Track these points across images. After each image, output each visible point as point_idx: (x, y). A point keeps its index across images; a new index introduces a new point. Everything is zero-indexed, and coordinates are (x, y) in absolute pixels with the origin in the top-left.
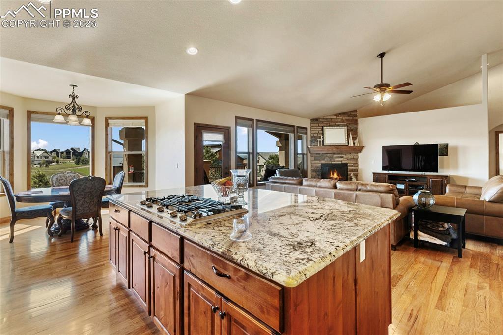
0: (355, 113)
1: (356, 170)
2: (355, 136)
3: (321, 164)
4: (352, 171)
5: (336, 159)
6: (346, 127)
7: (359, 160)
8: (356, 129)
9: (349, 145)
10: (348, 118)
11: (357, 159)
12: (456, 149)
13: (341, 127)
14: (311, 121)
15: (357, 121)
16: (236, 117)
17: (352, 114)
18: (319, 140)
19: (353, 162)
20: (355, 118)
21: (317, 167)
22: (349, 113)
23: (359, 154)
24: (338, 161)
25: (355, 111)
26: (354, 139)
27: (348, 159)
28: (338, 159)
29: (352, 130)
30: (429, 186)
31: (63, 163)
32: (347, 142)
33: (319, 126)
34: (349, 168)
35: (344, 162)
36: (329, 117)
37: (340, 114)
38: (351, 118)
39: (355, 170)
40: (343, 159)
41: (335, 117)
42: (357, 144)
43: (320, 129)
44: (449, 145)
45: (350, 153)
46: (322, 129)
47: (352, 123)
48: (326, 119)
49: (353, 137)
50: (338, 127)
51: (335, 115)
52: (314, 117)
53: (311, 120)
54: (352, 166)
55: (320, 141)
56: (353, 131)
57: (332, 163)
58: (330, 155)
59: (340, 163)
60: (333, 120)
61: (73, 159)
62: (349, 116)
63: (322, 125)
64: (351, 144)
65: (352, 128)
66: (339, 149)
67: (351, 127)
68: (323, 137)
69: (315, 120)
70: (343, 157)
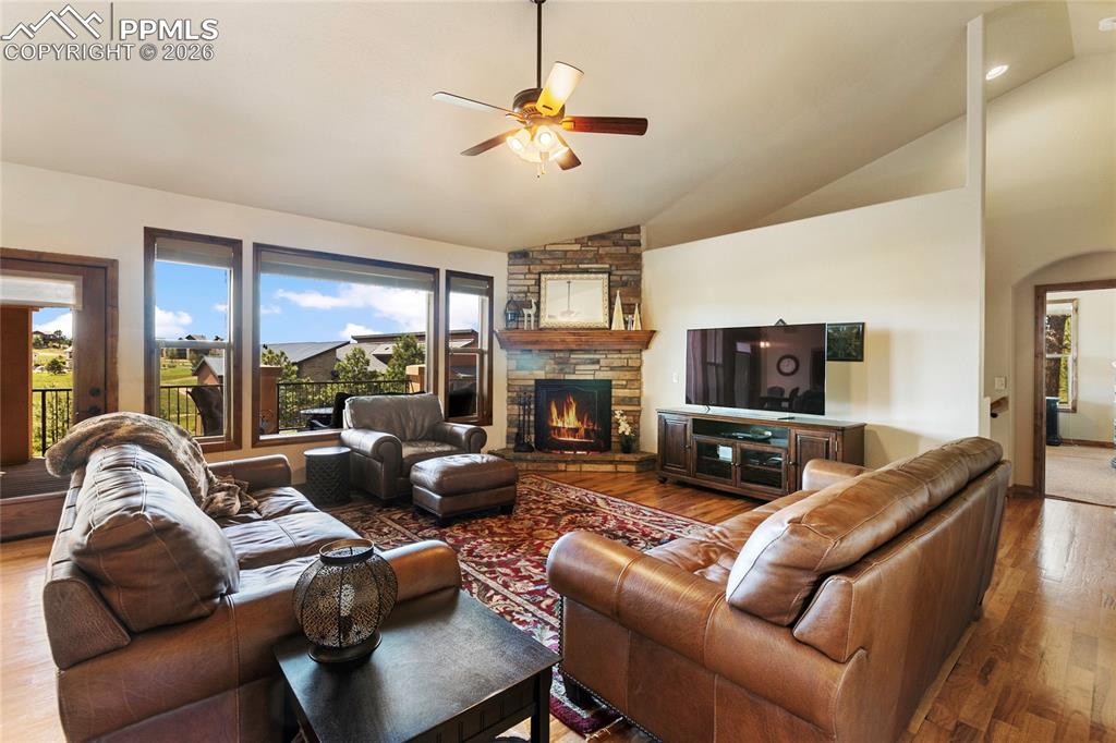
0: (635, 237)
1: (636, 401)
2: (632, 300)
3: (536, 381)
4: (623, 401)
5: (578, 367)
6: (606, 276)
7: (643, 369)
8: (638, 281)
9: (613, 329)
10: (613, 250)
11: (638, 369)
12: (885, 338)
13: (593, 276)
14: (510, 258)
15: (639, 257)
16: (147, 230)
17: (627, 236)
18: (526, 311)
19: (628, 375)
20: (633, 250)
21: (524, 389)
22: (618, 236)
23: (645, 354)
24: (585, 373)
25: (636, 230)
26: (628, 309)
27: (612, 369)
28: (582, 367)
29: (624, 284)
30: (793, 457)
31: (170, 367)
32: (607, 318)
33: (530, 272)
34: (616, 392)
35: (601, 375)
36: (561, 247)
37: (591, 238)
38: (623, 250)
39: (631, 398)
40: (597, 367)
41: (577, 247)
42: (637, 326)
43: (533, 282)
44: (867, 327)
45: (620, 351)
46: (538, 283)
47: (625, 265)
48: (551, 252)
49: (623, 305)
50: (586, 275)
51: (577, 241)
52: (519, 246)
53: (509, 254)
54: (625, 387)
55: (529, 316)
56: (627, 288)
57: (568, 377)
58: (562, 355)
59: (590, 377)
60: (569, 255)
61: (191, 360)
62: (615, 244)
63: (539, 268)
64: (618, 325)
65: (624, 278)
66: (584, 339)
67: (621, 276)
68: (538, 304)
69: (520, 256)
70: (598, 362)
